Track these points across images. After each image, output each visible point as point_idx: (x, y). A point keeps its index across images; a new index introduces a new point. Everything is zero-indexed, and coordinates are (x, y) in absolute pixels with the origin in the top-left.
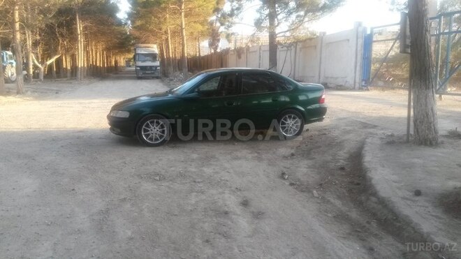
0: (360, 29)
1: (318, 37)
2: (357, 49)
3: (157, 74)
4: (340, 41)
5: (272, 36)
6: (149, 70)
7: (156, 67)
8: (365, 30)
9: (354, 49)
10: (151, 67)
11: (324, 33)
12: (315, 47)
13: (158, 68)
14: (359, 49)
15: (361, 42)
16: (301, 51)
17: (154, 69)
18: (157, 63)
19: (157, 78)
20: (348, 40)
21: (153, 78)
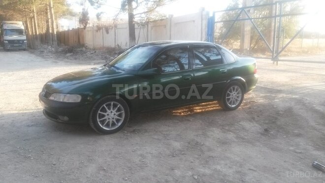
0: (204, 13)
1: (167, 18)
2: (202, 28)
3: (24, 47)
4: (186, 22)
5: (131, 17)
6: (16, 43)
7: (23, 41)
8: (208, 14)
9: (200, 28)
10: (19, 41)
11: (172, 16)
12: (165, 26)
13: (25, 42)
14: (203, 28)
15: (205, 22)
16: (152, 29)
17: (21, 42)
18: (24, 37)
19: (24, 50)
20: (194, 21)
21: (20, 50)
